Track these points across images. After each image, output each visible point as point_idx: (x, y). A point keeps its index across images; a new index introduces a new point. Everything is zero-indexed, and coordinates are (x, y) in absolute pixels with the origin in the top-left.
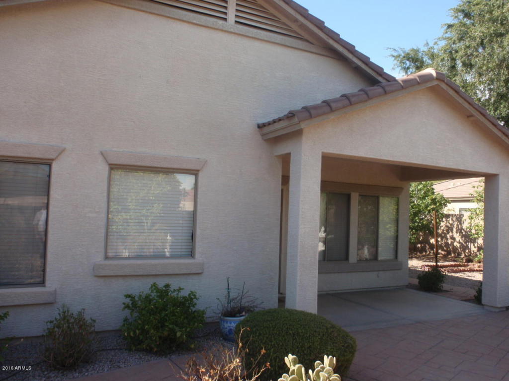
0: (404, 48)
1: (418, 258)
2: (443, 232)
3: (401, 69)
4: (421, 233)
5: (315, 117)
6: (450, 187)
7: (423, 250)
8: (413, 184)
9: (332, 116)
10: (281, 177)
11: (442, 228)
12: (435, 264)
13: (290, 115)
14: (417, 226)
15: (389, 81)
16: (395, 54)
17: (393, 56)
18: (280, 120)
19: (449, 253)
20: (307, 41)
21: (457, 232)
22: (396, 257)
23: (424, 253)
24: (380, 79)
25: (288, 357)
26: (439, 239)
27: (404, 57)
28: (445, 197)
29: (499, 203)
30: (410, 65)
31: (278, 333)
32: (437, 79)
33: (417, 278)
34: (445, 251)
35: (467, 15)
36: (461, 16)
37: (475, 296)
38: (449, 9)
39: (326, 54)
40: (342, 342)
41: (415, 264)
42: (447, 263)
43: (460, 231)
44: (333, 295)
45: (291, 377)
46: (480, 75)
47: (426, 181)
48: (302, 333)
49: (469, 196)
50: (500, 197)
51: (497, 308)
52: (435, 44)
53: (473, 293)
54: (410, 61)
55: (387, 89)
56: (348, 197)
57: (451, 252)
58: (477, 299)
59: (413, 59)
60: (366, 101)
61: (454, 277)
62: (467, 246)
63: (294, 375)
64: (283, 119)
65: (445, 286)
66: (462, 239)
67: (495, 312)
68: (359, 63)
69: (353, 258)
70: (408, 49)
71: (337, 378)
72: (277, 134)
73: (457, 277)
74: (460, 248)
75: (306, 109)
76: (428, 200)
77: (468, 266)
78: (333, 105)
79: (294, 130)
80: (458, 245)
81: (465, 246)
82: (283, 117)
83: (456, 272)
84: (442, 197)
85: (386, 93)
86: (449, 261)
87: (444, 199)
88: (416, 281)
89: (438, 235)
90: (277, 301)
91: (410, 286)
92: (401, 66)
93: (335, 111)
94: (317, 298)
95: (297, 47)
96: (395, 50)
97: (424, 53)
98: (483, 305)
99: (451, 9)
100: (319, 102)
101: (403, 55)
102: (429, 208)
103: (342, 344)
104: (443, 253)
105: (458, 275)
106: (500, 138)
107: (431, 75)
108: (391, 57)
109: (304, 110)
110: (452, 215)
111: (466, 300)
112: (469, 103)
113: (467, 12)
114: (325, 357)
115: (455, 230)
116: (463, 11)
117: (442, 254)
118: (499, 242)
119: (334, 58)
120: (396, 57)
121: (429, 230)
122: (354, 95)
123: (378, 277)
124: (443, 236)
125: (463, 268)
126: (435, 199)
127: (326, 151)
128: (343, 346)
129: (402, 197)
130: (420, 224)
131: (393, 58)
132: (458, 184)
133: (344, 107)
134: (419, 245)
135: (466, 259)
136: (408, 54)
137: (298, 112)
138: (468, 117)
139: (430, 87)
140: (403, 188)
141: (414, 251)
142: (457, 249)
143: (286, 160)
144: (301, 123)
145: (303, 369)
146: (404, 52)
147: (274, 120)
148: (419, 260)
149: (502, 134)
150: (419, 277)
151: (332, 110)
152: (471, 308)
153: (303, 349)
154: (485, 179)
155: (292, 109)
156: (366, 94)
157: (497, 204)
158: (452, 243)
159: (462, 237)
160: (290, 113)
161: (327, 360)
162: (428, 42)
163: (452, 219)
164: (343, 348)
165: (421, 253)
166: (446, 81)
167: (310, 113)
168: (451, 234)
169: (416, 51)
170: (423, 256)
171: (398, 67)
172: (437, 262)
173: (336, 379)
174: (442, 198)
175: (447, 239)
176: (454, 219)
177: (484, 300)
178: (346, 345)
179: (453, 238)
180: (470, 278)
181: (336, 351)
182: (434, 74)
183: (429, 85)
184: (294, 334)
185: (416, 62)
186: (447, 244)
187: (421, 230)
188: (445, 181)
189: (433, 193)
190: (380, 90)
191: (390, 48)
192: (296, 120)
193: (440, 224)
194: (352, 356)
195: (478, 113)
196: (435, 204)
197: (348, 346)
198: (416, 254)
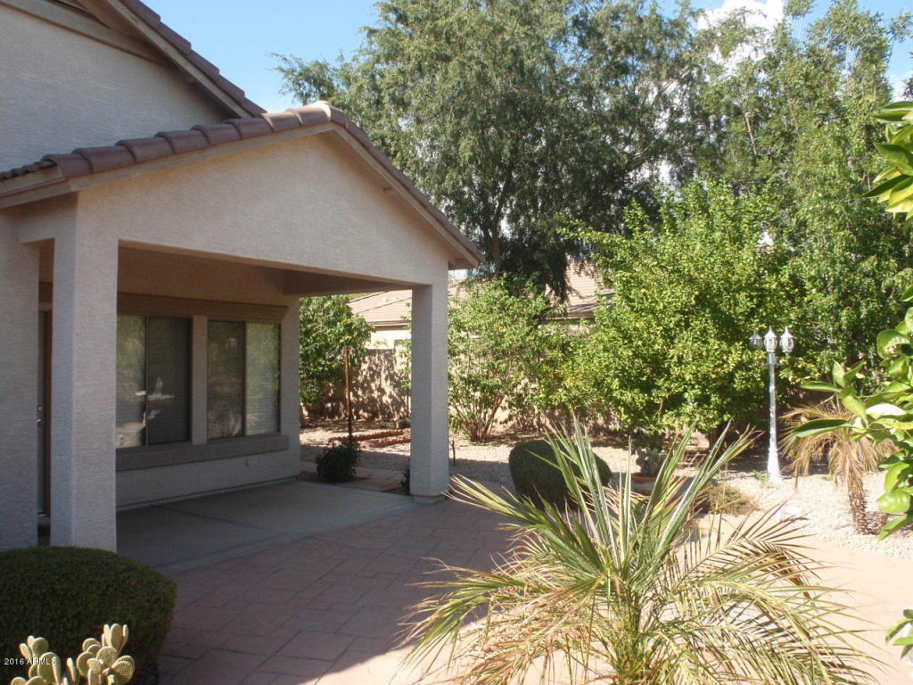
0: (301, 59)
1: (326, 427)
2: (365, 380)
3: (295, 96)
4: (331, 385)
5: (98, 173)
6: (380, 304)
7: (335, 412)
8: (316, 300)
9: (136, 173)
10: (37, 285)
11: (364, 373)
12: (347, 435)
13: (46, 164)
14: (322, 371)
15: (254, 116)
16: (286, 66)
17: (282, 70)
18: (26, 171)
19: (375, 414)
20: (92, 17)
21: (386, 379)
22: (279, 430)
23: (337, 418)
24: (237, 110)
25: (27, 644)
26: (360, 393)
27: (301, 74)
28: (367, 321)
29: (433, 332)
30: (310, 90)
31: (9, 599)
32: (333, 121)
33: (316, 462)
34: (368, 412)
35: (402, 18)
36: (393, 17)
37: (402, 482)
38: (374, 2)
39: (133, 50)
40: (145, 594)
41: (319, 437)
42: (371, 432)
43: (391, 377)
44: (161, 507)
45: (32, 679)
46: (419, 121)
47: (338, 293)
48: (62, 590)
49: (400, 319)
50: (434, 322)
51: (432, 497)
52: (354, 60)
53: (400, 477)
54: (310, 83)
55: (244, 130)
56: (188, 326)
57: (377, 412)
58: (405, 488)
59: (315, 81)
60: (203, 149)
61: (379, 453)
62: (403, 401)
63: (37, 675)
64: (33, 172)
65: (360, 471)
66: (394, 390)
67: (430, 505)
68: (199, 77)
69: (199, 434)
70: (308, 61)
71: (125, 662)
72: (23, 200)
73: (384, 453)
74: (392, 405)
75: (80, 154)
76: (340, 327)
77: (401, 433)
78: (138, 152)
79: (56, 194)
80: (390, 401)
81: (398, 402)
82: (31, 166)
83: (383, 445)
84: (362, 320)
85: (241, 137)
86: (376, 428)
87: (366, 325)
88: (312, 467)
89: (358, 385)
90: (36, 533)
91: (304, 477)
92: (296, 90)
93: (143, 162)
94: (114, 518)
95: (69, 26)
96: (285, 59)
97: (335, 73)
98: (412, 496)
99: (378, 3)
100: (112, 143)
101: (298, 70)
102: (341, 341)
103: (146, 598)
104: (366, 415)
105: (385, 450)
106: (432, 226)
107: (323, 113)
108: (278, 71)
109: (77, 156)
110: (379, 352)
111: (389, 491)
112: (385, 167)
113: (401, 12)
114: (106, 627)
115: (383, 376)
116: (395, 10)
117: (364, 417)
118: (433, 393)
119: (151, 61)
120: (288, 73)
121: (342, 377)
122: (181, 136)
123: (247, 466)
124: (366, 387)
125: (395, 438)
126: (351, 324)
127: (127, 238)
128: (148, 601)
129: (286, 324)
130: (326, 369)
131: (282, 74)
132: (394, 299)
133: (160, 157)
134: (329, 405)
135: (400, 424)
136: (308, 70)
137: (65, 158)
138: (385, 189)
139: (321, 134)
140: (288, 308)
141: (319, 416)
142: (387, 406)
143: (45, 252)
144: (70, 181)
145: (54, 659)
146: (301, 66)
147: (13, 171)
148: (327, 431)
149: (435, 221)
150: (318, 460)
151: (135, 162)
152: (395, 503)
153: (65, 620)
154: (413, 294)
155: (51, 152)
156: (205, 135)
157: (429, 334)
158: (380, 397)
159: (394, 387)
160: (48, 159)
161: (108, 632)
162: (344, 55)
163: (379, 358)
164: (147, 604)
165: (331, 416)
166: (347, 126)
167: (90, 162)
168: (377, 383)
169: (323, 67)
170: (336, 423)
171: (290, 90)
172: (350, 431)
173: (123, 665)
174: (361, 324)
175: (372, 392)
176: (382, 357)
177: (414, 487)
178: (154, 598)
179: (382, 391)
180: (402, 453)
181: (133, 613)
182: (329, 113)
183: (319, 130)
184: (44, 595)
185: (320, 85)
186: (372, 400)
187: (329, 379)
188: (373, 294)
189: (349, 315)
190: (231, 131)
191: (277, 55)
192: (58, 174)
193: (360, 366)
194: (164, 616)
195: (397, 183)
196: (351, 333)
197: (159, 599)
198: (323, 420)
